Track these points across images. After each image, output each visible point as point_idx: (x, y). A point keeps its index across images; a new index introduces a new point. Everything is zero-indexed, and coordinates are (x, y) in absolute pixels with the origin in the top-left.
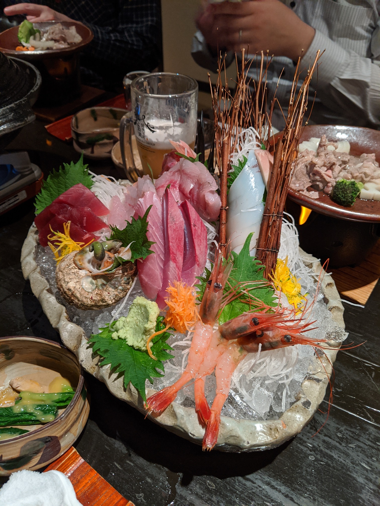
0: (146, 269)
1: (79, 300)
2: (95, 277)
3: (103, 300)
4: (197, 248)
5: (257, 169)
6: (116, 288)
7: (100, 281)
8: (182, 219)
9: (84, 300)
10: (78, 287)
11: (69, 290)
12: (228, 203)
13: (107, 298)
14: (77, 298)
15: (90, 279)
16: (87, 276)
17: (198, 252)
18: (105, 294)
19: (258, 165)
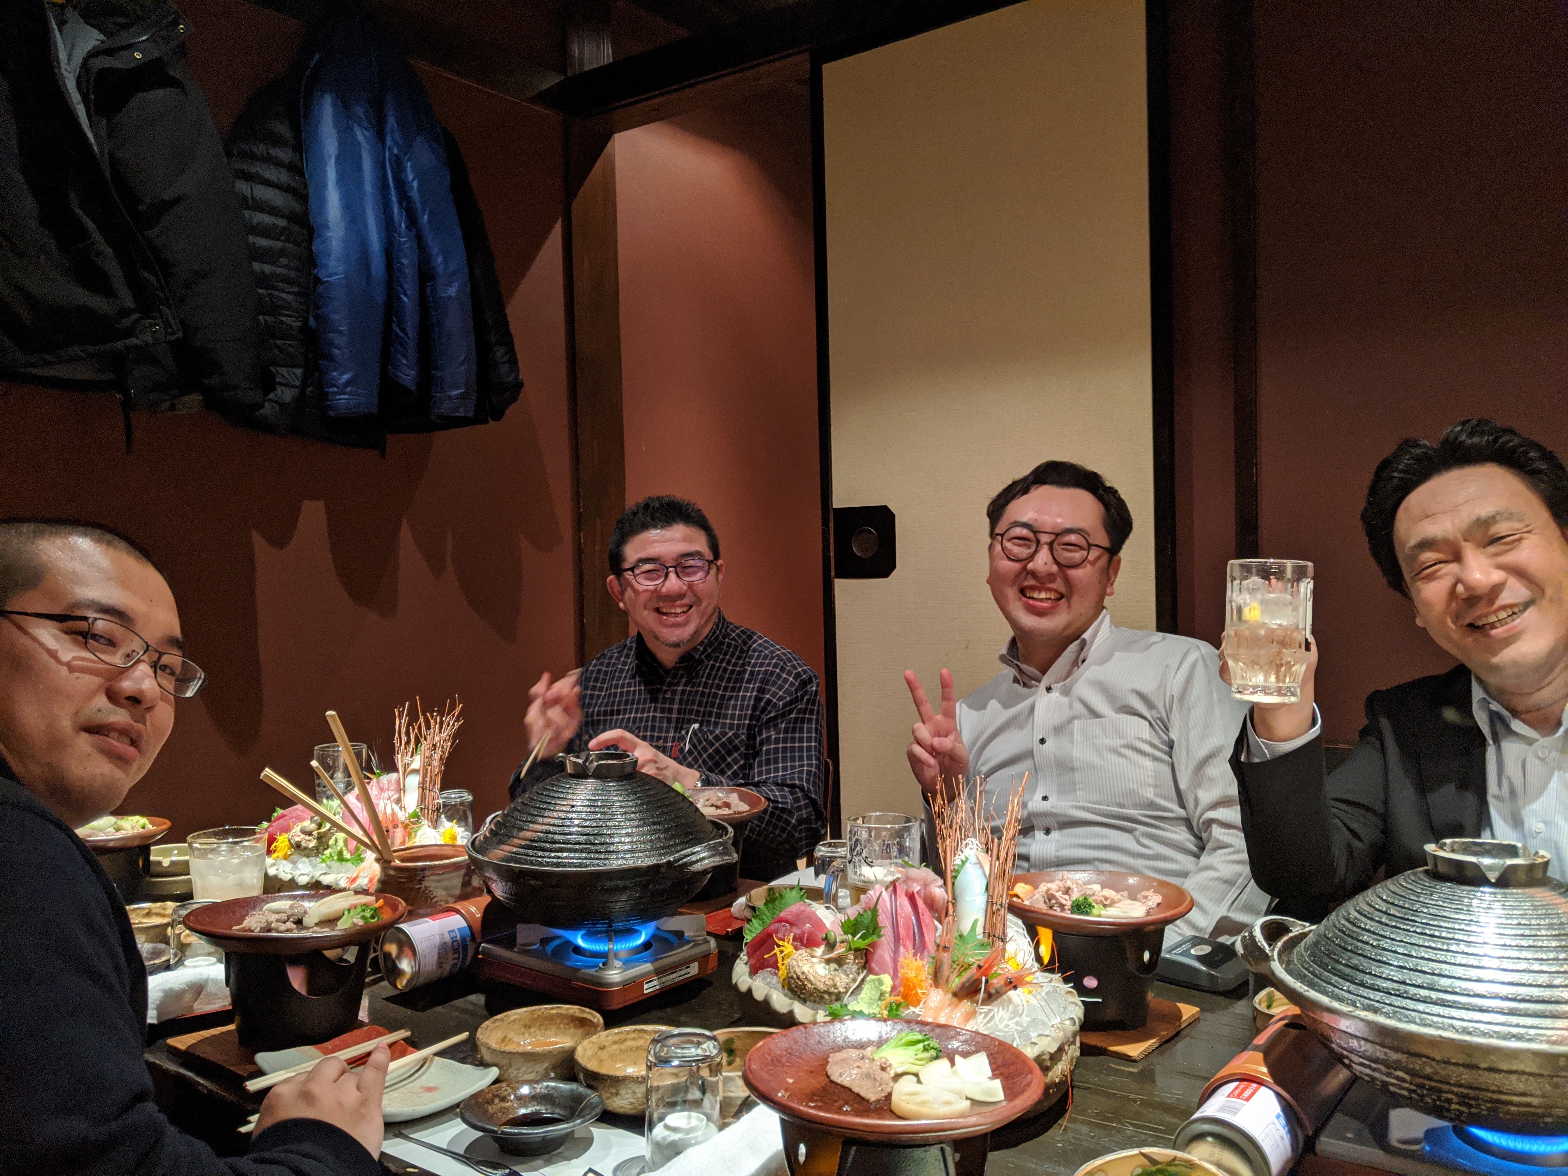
0: (876, 957)
1: (812, 984)
2: (828, 961)
3: (835, 986)
4: (926, 935)
5: (978, 866)
6: (847, 975)
7: (834, 966)
8: (910, 909)
9: (818, 983)
10: (811, 971)
11: (803, 973)
12: (954, 898)
13: (838, 984)
14: (810, 981)
15: (823, 965)
16: (821, 962)
17: (927, 939)
18: (837, 979)
19: (979, 863)
